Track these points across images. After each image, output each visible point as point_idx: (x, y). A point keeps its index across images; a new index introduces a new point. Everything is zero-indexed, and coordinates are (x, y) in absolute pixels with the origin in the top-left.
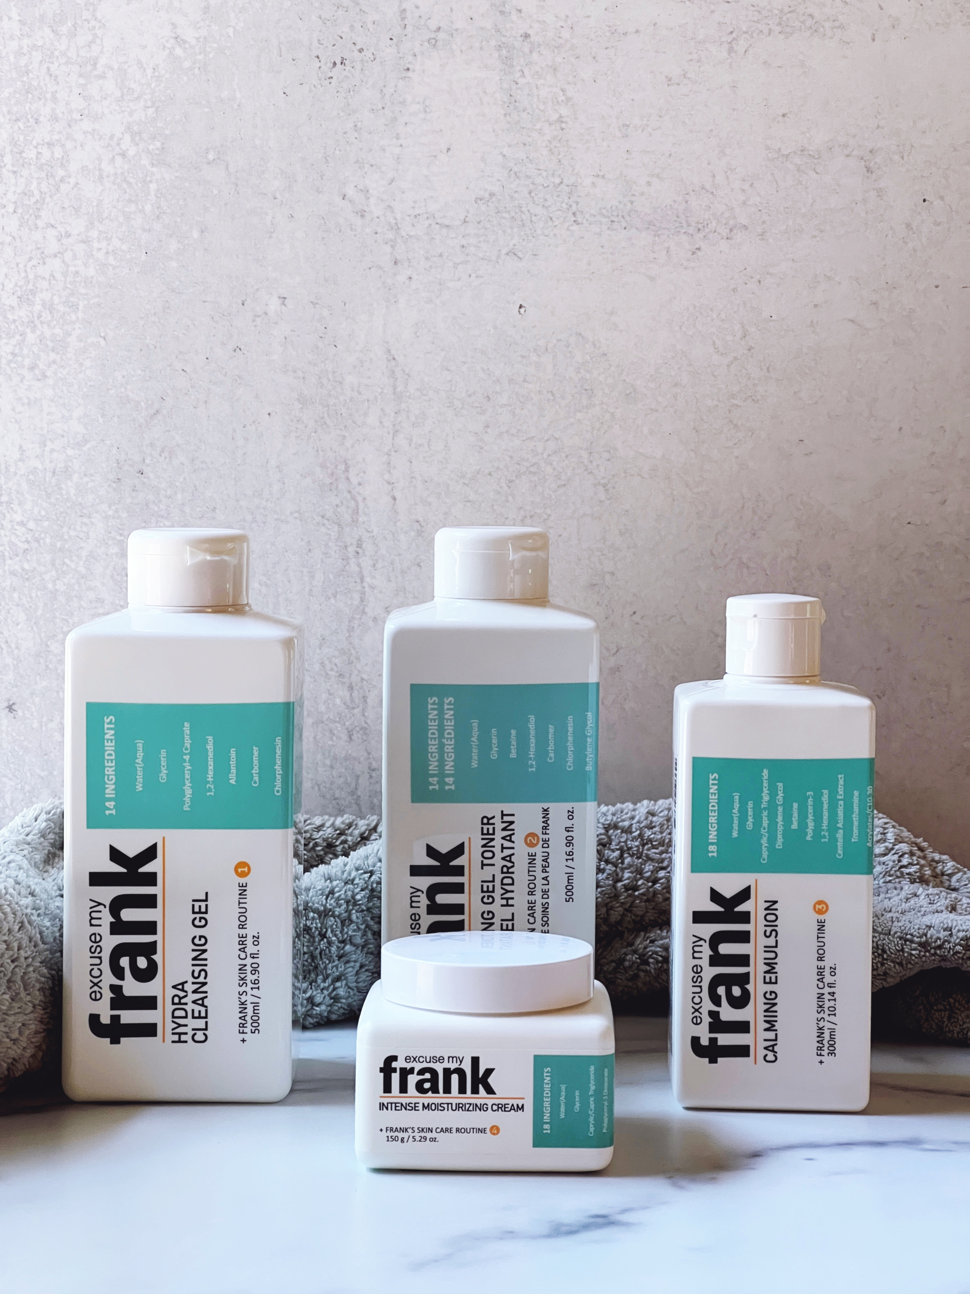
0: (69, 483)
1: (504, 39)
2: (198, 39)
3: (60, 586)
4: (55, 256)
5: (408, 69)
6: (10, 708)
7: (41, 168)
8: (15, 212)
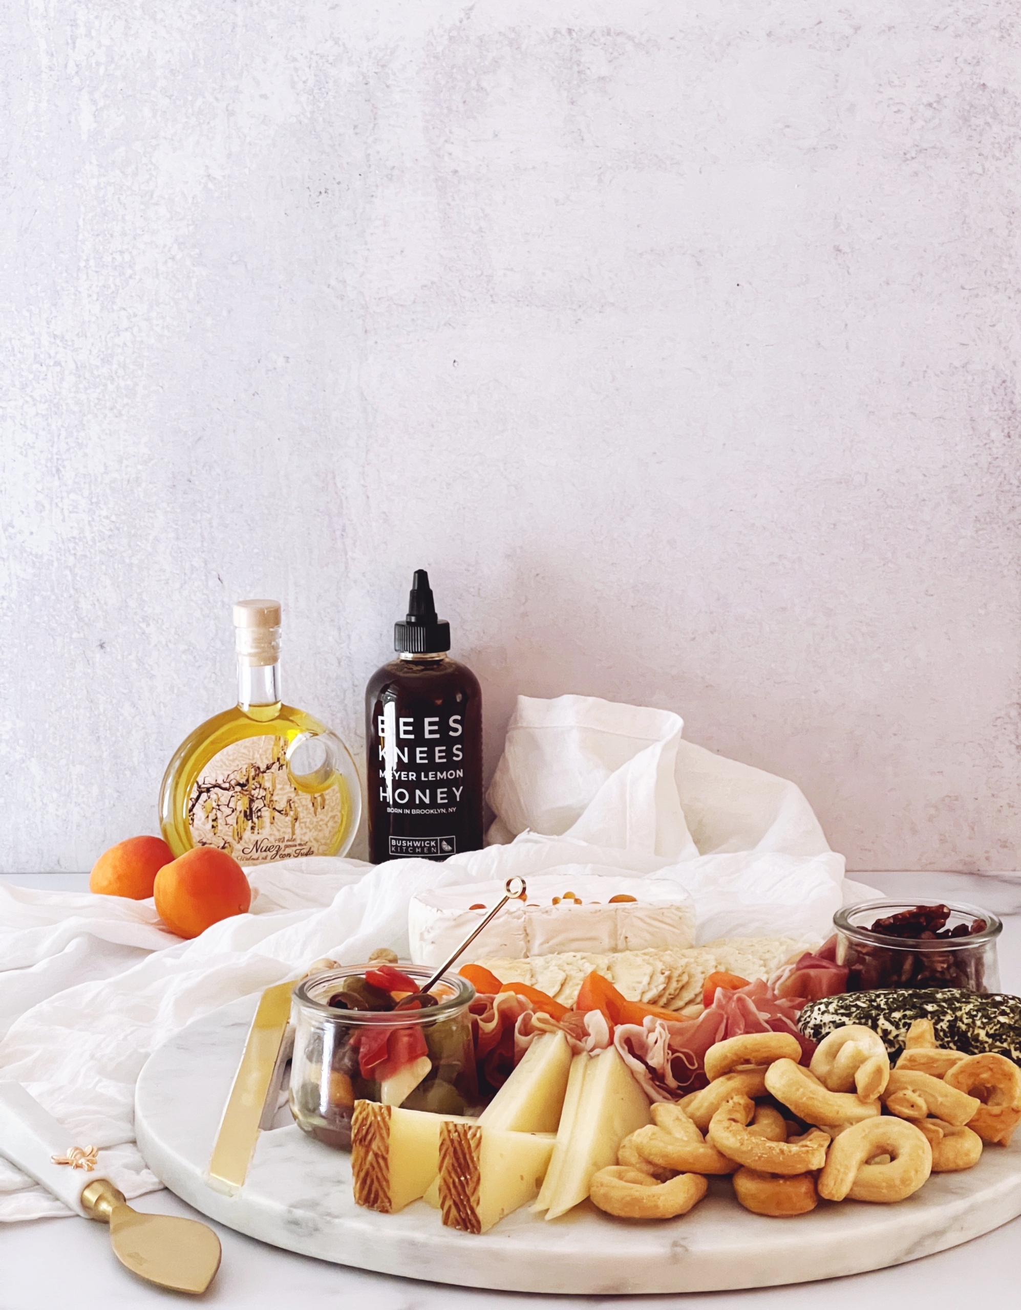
0: (140, 489)
1: (440, 174)
2: (224, 177)
3: (135, 561)
4: (126, 330)
5: (373, 196)
6: (102, 646)
7: (115, 269)
8: (98, 300)
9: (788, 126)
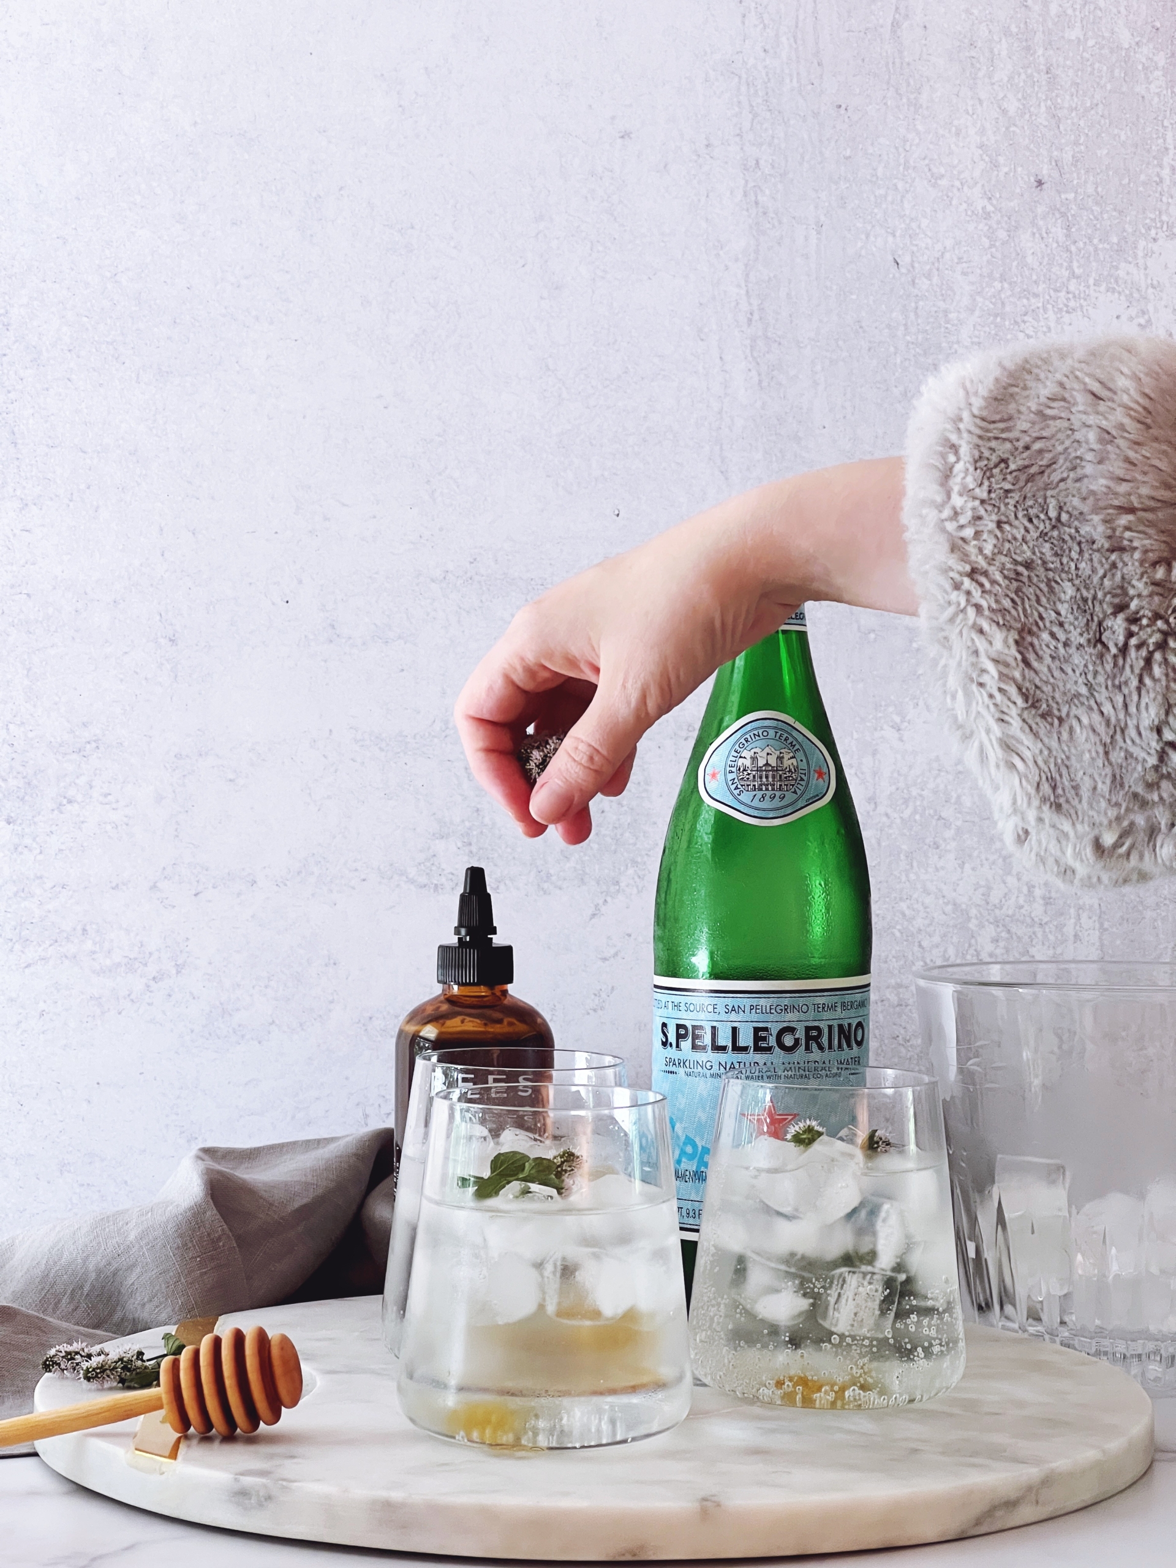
9: (231, 780)
